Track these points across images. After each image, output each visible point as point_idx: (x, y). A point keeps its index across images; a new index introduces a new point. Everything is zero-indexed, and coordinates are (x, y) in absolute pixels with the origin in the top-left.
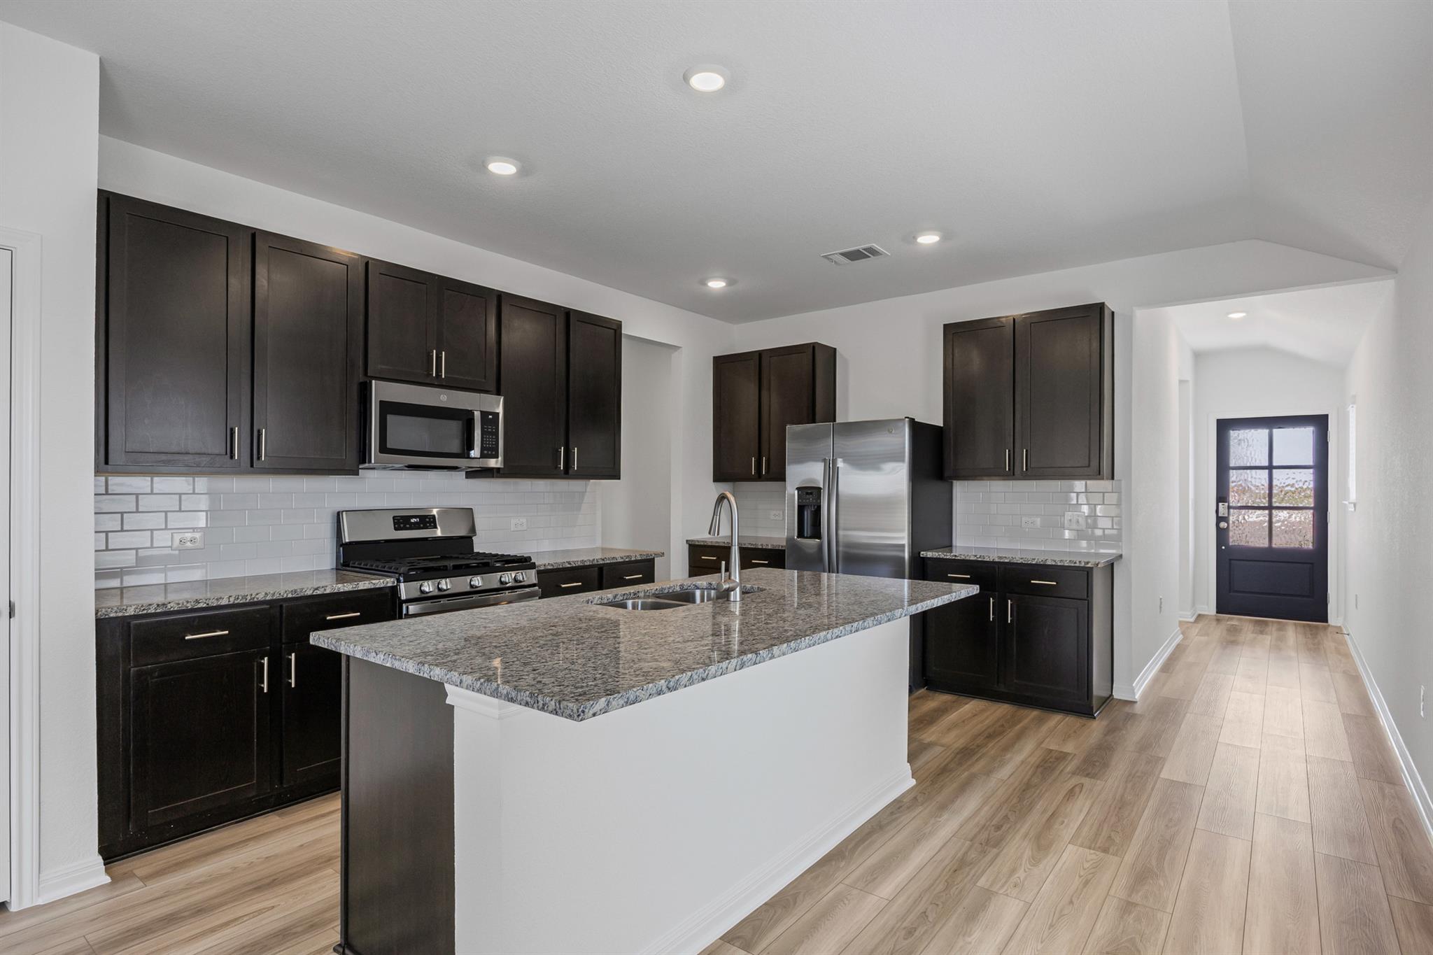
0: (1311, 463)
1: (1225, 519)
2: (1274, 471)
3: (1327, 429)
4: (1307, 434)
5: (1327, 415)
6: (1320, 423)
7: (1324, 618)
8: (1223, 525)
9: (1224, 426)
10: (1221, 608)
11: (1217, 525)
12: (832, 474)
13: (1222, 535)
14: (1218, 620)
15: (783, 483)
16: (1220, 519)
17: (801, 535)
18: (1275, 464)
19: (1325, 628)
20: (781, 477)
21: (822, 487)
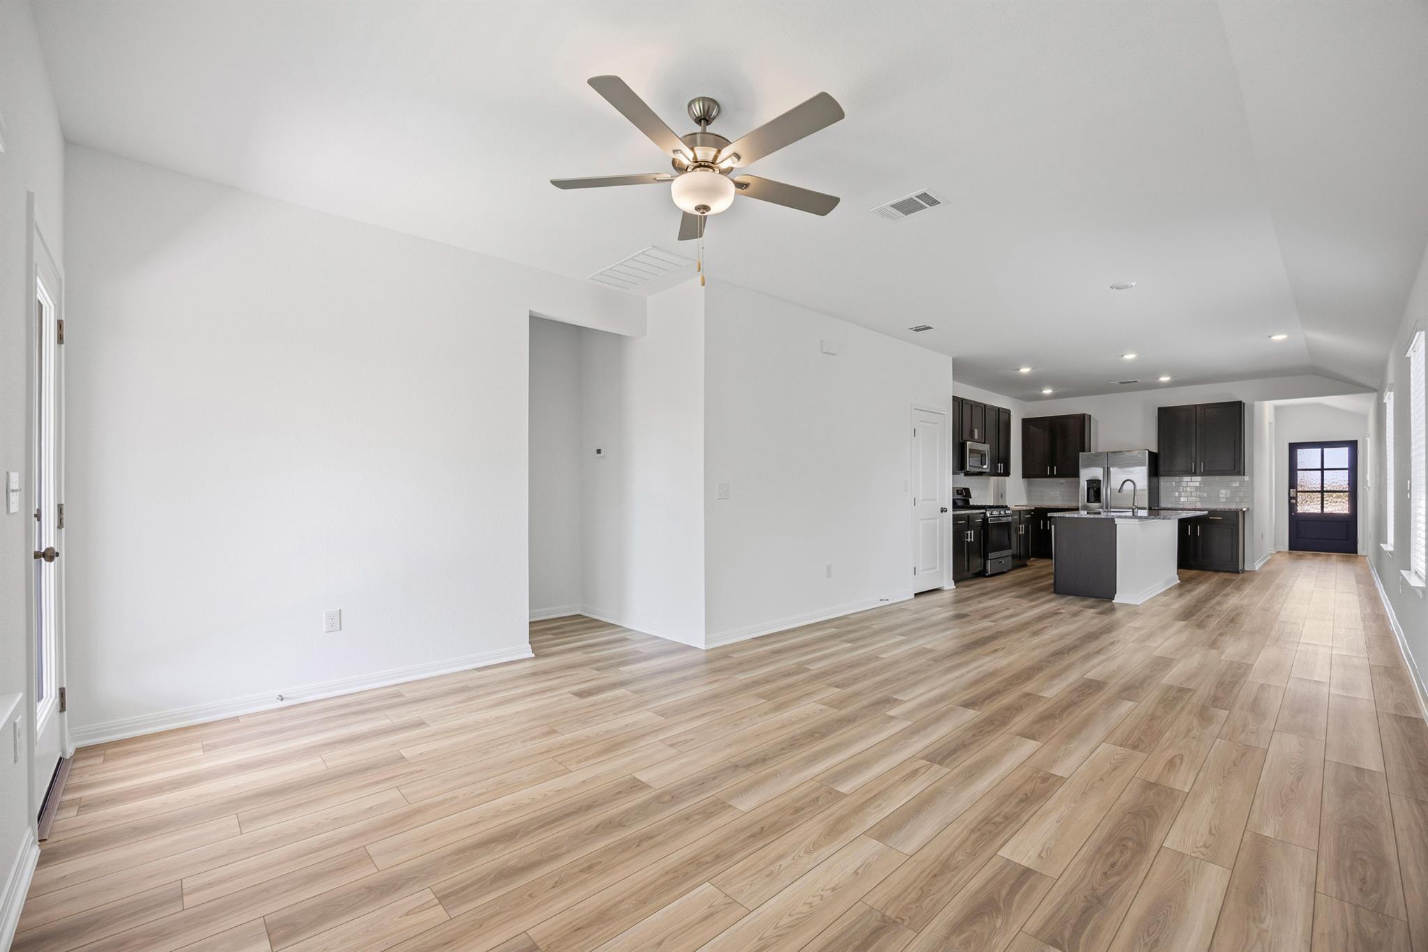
0: (1347, 467)
1: (1295, 498)
2: (1325, 471)
3: (1357, 448)
4: (1344, 451)
5: (1356, 441)
6: (1353, 445)
7: (1356, 552)
8: (1293, 501)
9: (1294, 447)
10: (1291, 548)
11: (1289, 501)
12: (1107, 474)
13: (1292, 507)
14: (1290, 553)
15: (1077, 479)
16: (1290, 498)
17: (1088, 501)
18: (1325, 467)
19: (1356, 557)
20: (1077, 475)
21: (1101, 478)
